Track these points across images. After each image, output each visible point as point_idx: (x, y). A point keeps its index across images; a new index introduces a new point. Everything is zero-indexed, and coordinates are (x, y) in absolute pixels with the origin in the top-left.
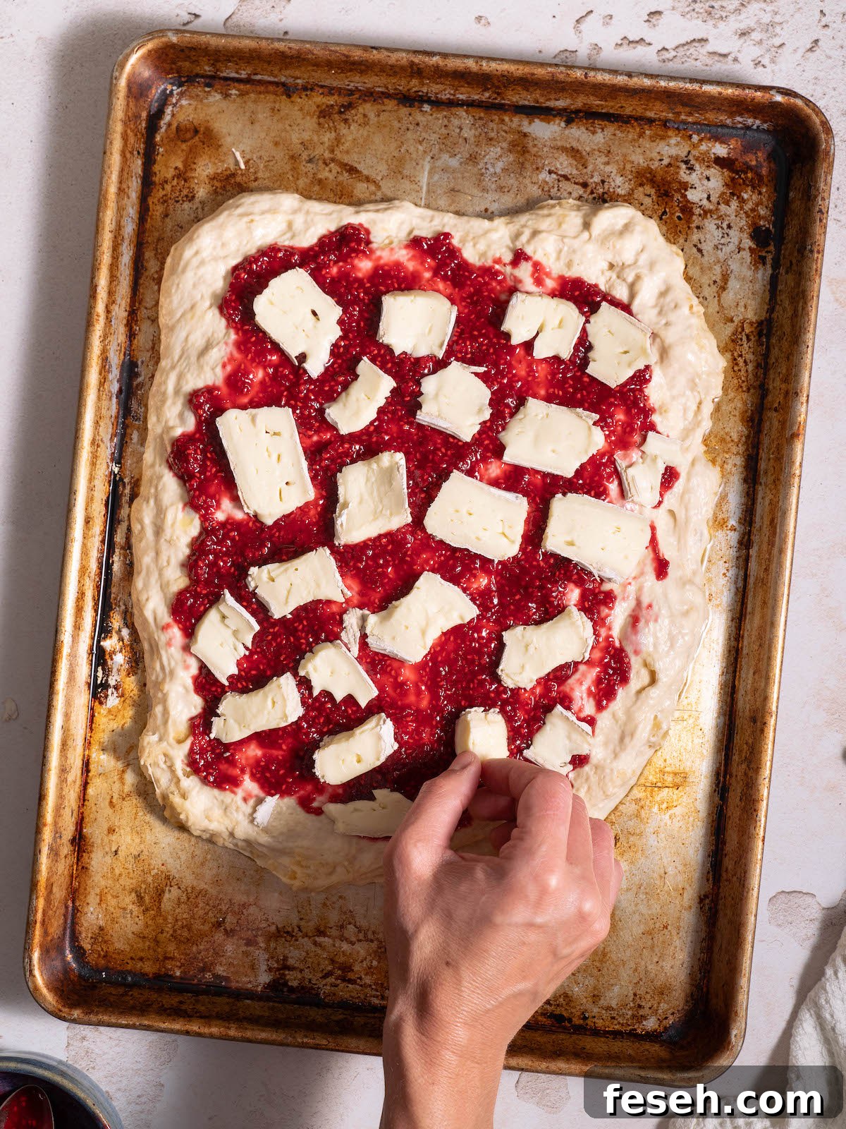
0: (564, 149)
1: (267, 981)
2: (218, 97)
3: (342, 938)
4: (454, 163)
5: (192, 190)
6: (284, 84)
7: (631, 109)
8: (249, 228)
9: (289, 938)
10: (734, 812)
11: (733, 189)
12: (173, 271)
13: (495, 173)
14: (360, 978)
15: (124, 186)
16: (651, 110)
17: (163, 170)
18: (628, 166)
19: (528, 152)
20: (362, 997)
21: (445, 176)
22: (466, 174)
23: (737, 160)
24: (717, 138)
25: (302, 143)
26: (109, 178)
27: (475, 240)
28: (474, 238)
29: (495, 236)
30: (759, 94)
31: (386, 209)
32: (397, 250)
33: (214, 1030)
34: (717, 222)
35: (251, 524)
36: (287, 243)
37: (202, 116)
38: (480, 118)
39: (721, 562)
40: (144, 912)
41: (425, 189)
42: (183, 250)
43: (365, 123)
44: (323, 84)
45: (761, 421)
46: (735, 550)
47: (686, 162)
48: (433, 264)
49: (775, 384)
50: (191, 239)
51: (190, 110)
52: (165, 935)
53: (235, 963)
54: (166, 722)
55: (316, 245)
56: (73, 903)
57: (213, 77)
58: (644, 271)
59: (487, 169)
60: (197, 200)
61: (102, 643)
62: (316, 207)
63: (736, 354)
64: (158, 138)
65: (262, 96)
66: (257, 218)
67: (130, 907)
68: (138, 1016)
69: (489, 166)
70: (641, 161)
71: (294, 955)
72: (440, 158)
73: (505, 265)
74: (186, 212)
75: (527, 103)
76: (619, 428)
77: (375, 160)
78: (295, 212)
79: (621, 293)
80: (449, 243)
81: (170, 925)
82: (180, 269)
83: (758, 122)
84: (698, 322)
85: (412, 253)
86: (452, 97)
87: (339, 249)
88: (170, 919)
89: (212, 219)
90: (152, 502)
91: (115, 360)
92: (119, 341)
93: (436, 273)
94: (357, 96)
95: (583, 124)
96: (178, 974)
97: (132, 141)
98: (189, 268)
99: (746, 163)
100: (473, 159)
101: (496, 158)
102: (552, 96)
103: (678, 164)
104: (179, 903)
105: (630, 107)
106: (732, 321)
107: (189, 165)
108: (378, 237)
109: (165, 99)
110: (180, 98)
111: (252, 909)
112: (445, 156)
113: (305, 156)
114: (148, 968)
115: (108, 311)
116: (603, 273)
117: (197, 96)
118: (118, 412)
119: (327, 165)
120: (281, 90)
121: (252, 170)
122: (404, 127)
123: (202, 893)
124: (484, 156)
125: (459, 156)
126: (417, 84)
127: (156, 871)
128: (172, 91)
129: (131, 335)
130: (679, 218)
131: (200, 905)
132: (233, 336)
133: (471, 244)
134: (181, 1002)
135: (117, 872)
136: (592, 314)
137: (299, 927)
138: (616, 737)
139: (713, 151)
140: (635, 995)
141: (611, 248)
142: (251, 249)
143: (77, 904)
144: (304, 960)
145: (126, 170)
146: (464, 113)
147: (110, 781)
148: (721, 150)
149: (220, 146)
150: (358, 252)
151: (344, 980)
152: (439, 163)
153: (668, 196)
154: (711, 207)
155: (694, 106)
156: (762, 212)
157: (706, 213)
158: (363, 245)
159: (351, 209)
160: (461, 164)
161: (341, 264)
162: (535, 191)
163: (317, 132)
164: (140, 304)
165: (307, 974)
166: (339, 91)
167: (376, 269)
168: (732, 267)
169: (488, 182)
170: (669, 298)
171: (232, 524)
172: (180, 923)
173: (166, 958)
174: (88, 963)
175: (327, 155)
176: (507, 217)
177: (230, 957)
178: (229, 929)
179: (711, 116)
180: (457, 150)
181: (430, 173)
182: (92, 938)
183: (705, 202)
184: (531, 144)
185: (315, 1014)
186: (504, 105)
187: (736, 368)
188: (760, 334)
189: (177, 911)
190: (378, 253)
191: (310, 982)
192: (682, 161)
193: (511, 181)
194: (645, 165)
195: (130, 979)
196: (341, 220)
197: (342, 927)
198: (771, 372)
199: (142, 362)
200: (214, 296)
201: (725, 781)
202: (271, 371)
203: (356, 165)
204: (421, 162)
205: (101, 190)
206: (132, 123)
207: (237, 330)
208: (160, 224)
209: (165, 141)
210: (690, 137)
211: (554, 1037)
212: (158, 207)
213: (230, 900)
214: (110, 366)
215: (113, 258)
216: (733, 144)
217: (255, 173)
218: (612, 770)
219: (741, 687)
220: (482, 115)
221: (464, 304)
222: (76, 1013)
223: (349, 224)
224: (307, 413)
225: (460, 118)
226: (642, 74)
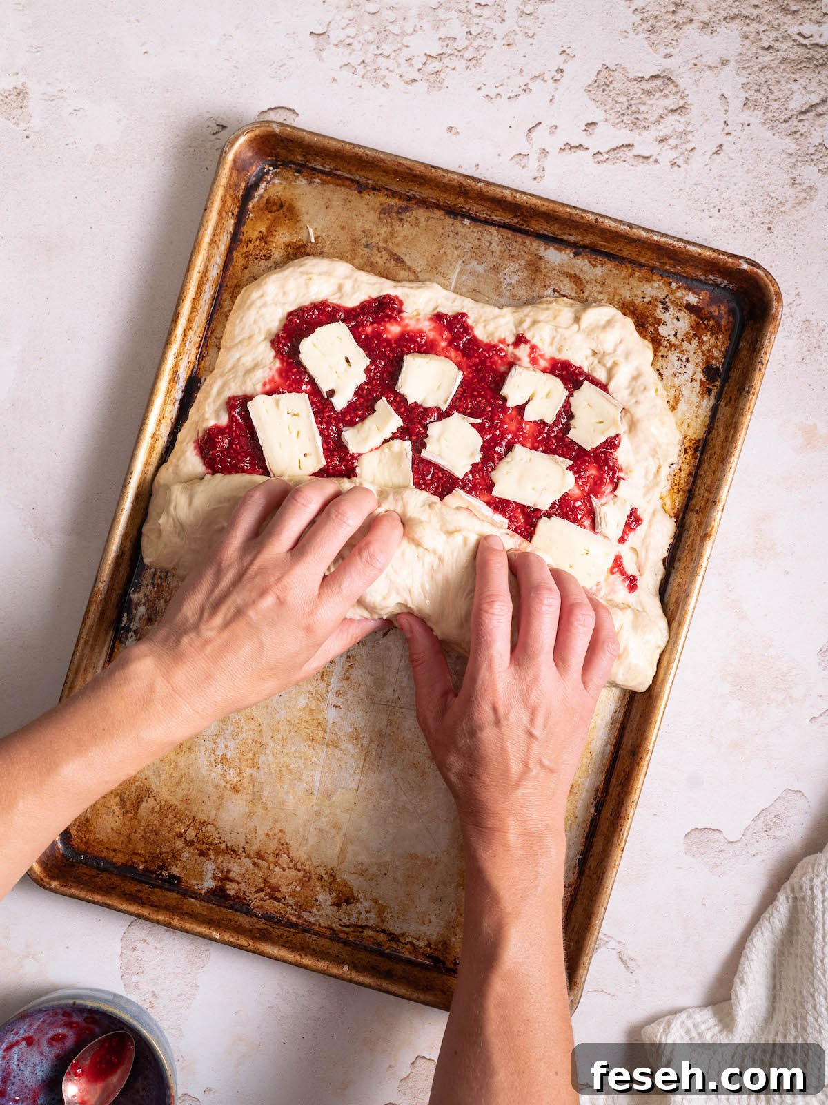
0: (568, 275)
1: (211, 887)
2: (304, 182)
3: (276, 864)
4: (480, 269)
5: (269, 251)
6: (357, 182)
7: (627, 253)
8: (307, 284)
9: (234, 856)
10: (604, 824)
11: (696, 331)
12: (240, 307)
13: (511, 284)
14: (285, 898)
15: (216, 238)
16: (643, 257)
17: (250, 232)
18: (617, 298)
19: (540, 271)
20: (283, 913)
21: (471, 278)
22: (488, 280)
23: (703, 308)
24: (690, 289)
25: (363, 231)
26: (206, 230)
27: (486, 322)
28: (485, 321)
29: (502, 321)
30: (730, 260)
31: (419, 287)
32: (422, 321)
33: (161, 917)
34: (678, 355)
36: (335, 302)
37: (288, 194)
38: (507, 238)
40: (124, 814)
41: (453, 285)
42: (252, 292)
43: (416, 224)
44: (388, 187)
45: (685, 519)
47: (663, 303)
48: (449, 336)
49: (701, 492)
50: (259, 285)
51: (280, 188)
52: (136, 834)
53: (188, 867)
55: (358, 307)
57: (303, 166)
58: (620, 359)
59: (505, 279)
60: (272, 260)
61: (131, 595)
62: (364, 277)
64: (251, 206)
65: (339, 188)
66: (314, 277)
67: (114, 807)
68: (103, 895)
69: (507, 277)
70: (628, 295)
71: (236, 870)
72: (470, 263)
73: (507, 345)
74: (262, 266)
75: (546, 233)
77: (418, 256)
78: (346, 278)
79: (601, 375)
80: (465, 322)
81: (142, 828)
82: (246, 307)
83: (726, 282)
85: (433, 325)
86: (488, 217)
87: (376, 313)
88: (143, 823)
89: (280, 272)
91: (183, 375)
92: (190, 360)
93: (450, 343)
94: (413, 202)
95: (588, 258)
96: (141, 867)
97: (229, 205)
98: (253, 306)
99: (710, 313)
100: (495, 269)
101: (513, 273)
102: (568, 231)
103: (656, 303)
104: (153, 811)
105: (626, 251)
107: (271, 231)
108: (409, 309)
109: (261, 176)
110: (274, 177)
111: (210, 827)
112: (474, 263)
113: (363, 242)
114: (119, 858)
115: (185, 335)
116: (587, 358)
117: (288, 178)
118: (178, 415)
119: (379, 252)
120: (354, 186)
121: (319, 245)
122: (446, 234)
123: (171, 807)
124: (505, 268)
125: (485, 264)
126: (462, 202)
127: (139, 783)
128: (268, 171)
129: (200, 357)
131: (169, 817)
132: (278, 365)
133: (483, 324)
134: (139, 891)
136: (575, 389)
137: (244, 848)
139: (686, 298)
141: (595, 339)
142: (306, 301)
144: (243, 876)
145: (220, 226)
146: (495, 231)
148: (692, 299)
149: (298, 221)
150: (390, 317)
151: (271, 897)
152: (468, 267)
153: (643, 327)
154: (676, 342)
155: (677, 260)
156: (716, 353)
157: (671, 346)
158: (395, 313)
159: (390, 283)
160: (485, 271)
161: (375, 325)
163: (377, 225)
164: (212, 333)
165: (243, 887)
166: (400, 195)
167: (402, 334)
168: (683, 393)
169: (504, 289)
170: (639, 382)
172: (150, 828)
173: (134, 853)
174: (72, 845)
175: (381, 244)
176: (514, 308)
177: (185, 862)
178: (188, 839)
179: (689, 270)
180: (484, 260)
181: (460, 273)
182: (78, 826)
183: (672, 337)
184: (543, 266)
185: (242, 919)
186: (528, 231)
188: (696, 450)
189: (150, 817)
190: (407, 321)
191: (244, 894)
192: (660, 302)
193: (522, 292)
194: (630, 299)
195: (102, 864)
196: (381, 290)
197: (278, 855)
198: (699, 481)
200: (269, 332)
201: (601, 798)
203: (402, 256)
204: (454, 264)
205: (197, 238)
206: (232, 190)
207: (282, 361)
208: (240, 273)
209: (255, 209)
210: (670, 283)
211: (429, 974)
212: (240, 260)
213: (194, 817)
214: (179, 378)
215: (197, 293)
216: (703, 295)
217: (322, 247)
219: (629, 726)
220: (509, 235)
221: (469, 370)
222: (55, 884)
223: (387, 294)
225: (492, 234)
226: (641, 227)
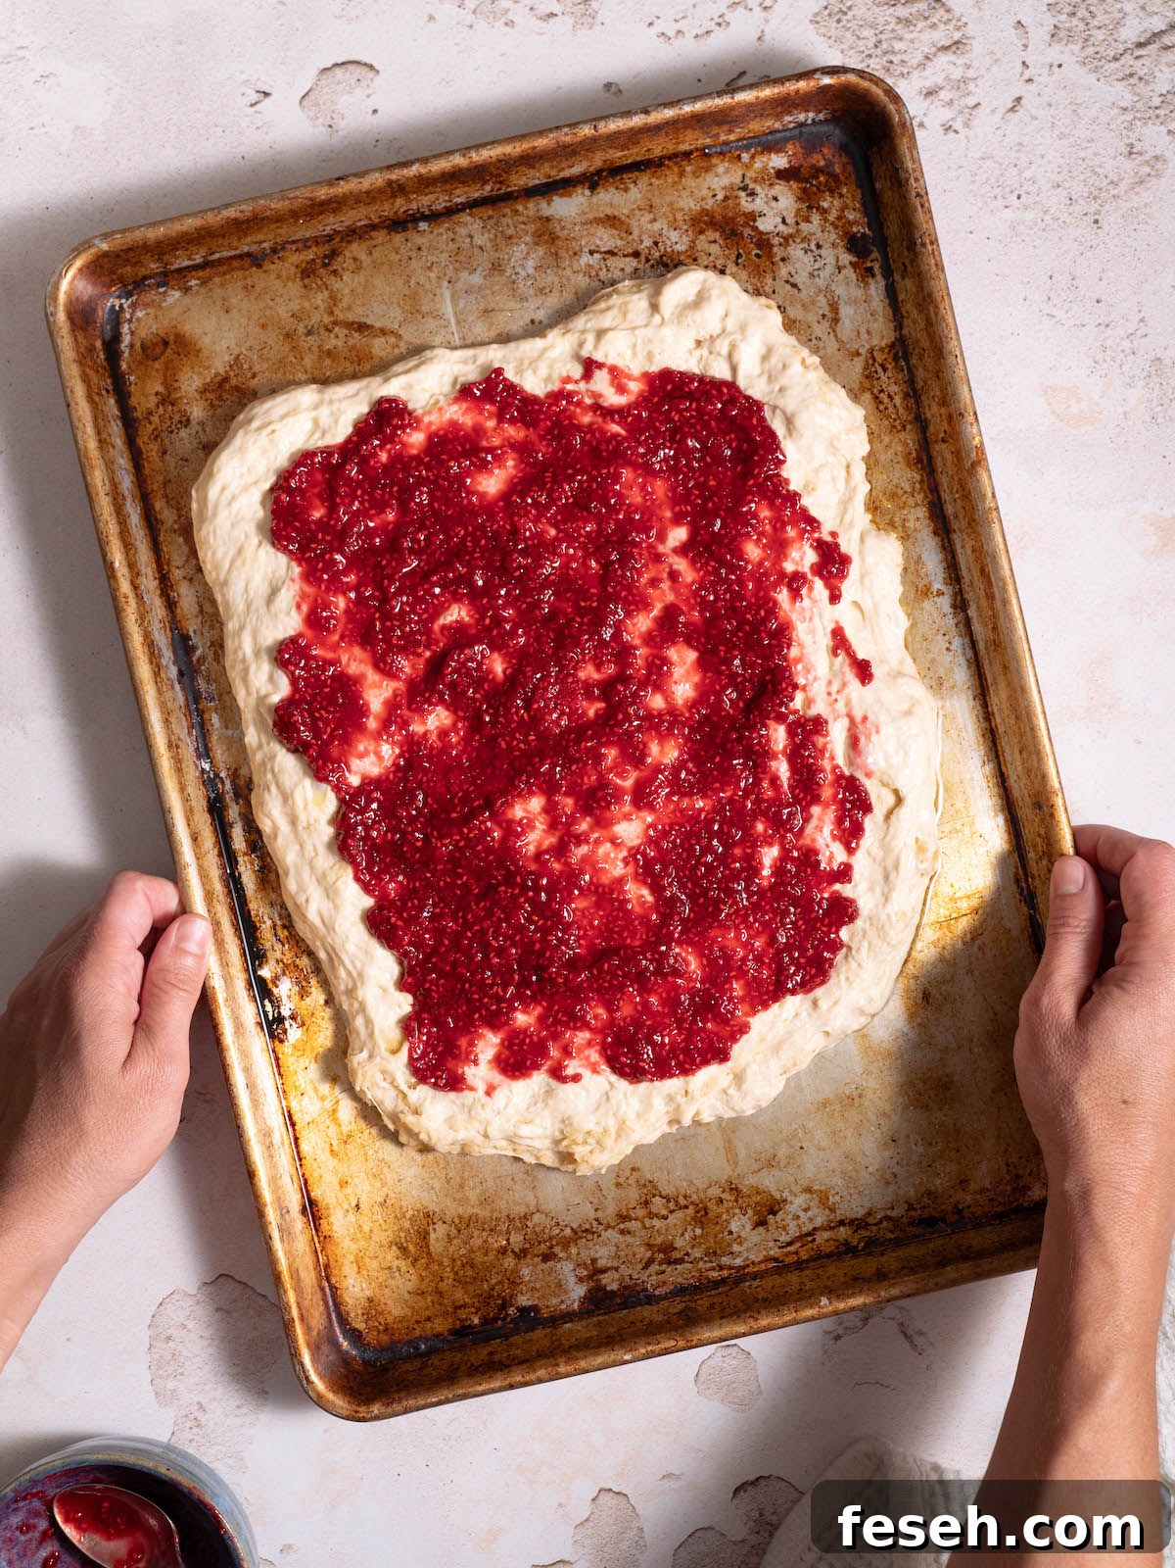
0: (598, 221)
1: (582, 1294)
2: (177, 294)
3: (651, 1216)
4: (477, 279)
5: (184, 414)
6: (249, 255)
7: (660, 148)
8: (271, 441)
9: (590, 1237)
11: (809, 200)
12: (202, 519)
13: (528, 276)
14: (687, 1254)
15: (104, 436)
16: (683, 142)
17: (143, 400)
18: (679, 216)
19: (558, 237)
20: (696, 1274)
21: (472, 298)
22: (496, 288)
23: (801, 166)
24: (771, 149)
25: (293, 316)
26: (84, 433)
27: (533, 366)
28: (530, 364)
29: (553, 354)
30: (802, 83)
31: (417, 366)
32: (446, 408)
34: (802, 246)
35: (391, 776)
36: (320, 444)
37: (166, 322)
38: (490, 217)
39: (940, 637)
40: (414, 1264)
41: (453, 321)
42: (206, 490)
43: (358, 267)
44: (294, 238)
45: (930, 458)
46: (951, 617)
47: (744, 188)
48: (493, 409)
49: (933, 411)
50: (211, 475)
51: (150, 320)
52: (445, 1282)
53: (538, 1286)
54: (371, 1035)
55: (353, 435)
56: (329, 1282)
57: (164, 274)
58: (737, 338)
59: (517, 274)
60: (193, 423)
61: (259, 973)
62: (337, 391)
63: (875, 391)
64: (124, 366)
65: (228, 277)
66: (277, 426)
67: (396, 1263)
69: (518, 270)
70: (692, 205)
71: (603, 1254)
72: (459, 279)
73: (576, 382)
74: (186, 441)
75: (537, 182)
76: (767, 527)
77: (384, 307)
78: (316, 407)
79: (721, 372)
80: (505, 379)
81: (448, 1269)
82: (210, 513)
83: (811, 115)
84: (817, 375)
85: (465, 405)
86: (448, 204)
87: (381, 431)
88: (446, 1262)
89: (228, 444)
90: (273, 788)
91: (163, 640)
92: (160, 617)
93: (501, 419)
94: (338, 240)
95: (611, 184)
96: (476, 1321)
97: (96, 380)
98: (220, 509)
99: (813, 167)
100: (497, 267)
101: (524, 258)
102: (565, 165)
103: (736, 193)
104: (450, 1239)
105: (658, 147)
106: (858, 354)
107: (170, 384)
108: (420, 402)
109: (116, 316)
110: (134, 311)
111: (536, 1218)
112: (464, 275)
113: (301, 330)
114: (441, 1326)
115: (135, 587)
117: (153, 301)
118: (187, 699)
119: (330, 331)
120: (247, 262)
121: (245, 366)
122: (405, 258)
123: (470, 1220)
124: (509, 260)
125: (480, 269)
126: (403, 202)
127: (411, 1212)
128: (121, 306)
129: (171, 605)
130: (757, 255)
131: (475, 1234)
132: (297, 570)
133: (530, 372)
134: (491, 1353)
135: (366, 1228)
137: (597, 1220)
138: (879, 877)
139: (771, 165)
140: (1007, 1165)
141: (691, 323)
142: (282, 464)
143: (333, 1281)
144: (617, 1256)
145: (100, 416)
146: (469, 218)
147: (322, 1127)
148: (779, 161)
149: (199, 351)
150: (403, 427)
151: (669, 1263)
152: (459, 286)
153: (736, 235)
154: (791, 231)
155: (731, 121)
156: (851, 216)
157: (787, 240)
158: (406, 417)
160: (485, 277)
161: (388, 446)
162: (582, 281)
163: (306, 297)
164: (168, 565)
165: (625, 1271)
166: (317, 241)
167: (430, 437)
168: (837, 293)
169: (524, 287)
170: (774, 360)
171: (370, 784)
172: (459, 1263)
173: (457, 1308)
174: (368, 1344)
175: (327, 319)
176: (560, 326)
177: (530, 1281)
178: (517, 1250)
179: (755, 126)
180: (475, 264)
181: (453, 300)
182: (363, 1314)
183: (781, 228)
184: (558, 228)
185: (648, 1313)
186: (512, 192)
187: (881, 407)
188: (896, 359)
189: (451, 1250)
190: (426, 420)
191: (631, 1278)
192: (739, 189)
193: (550, 278)
194: (698, 207)
195: (423, 1347)
196: (370, 397)
197: (646, 1203)
198: (923, 398)
199: (195, 632)
200: (260, 527)
201: (1028, 886)
202: (352, 595)
203: (363, 320)
204: (438, 291)
206: (88, 359)
207: (299, 561)
208: (161, 464)
209: (133, 367)
210: (739, 157)
211: (931, 1245)
212: (151, 446)
213: (508, 1216)
214: (160, 650)
215: (120, 523)
216: (790, 149)
217: (251, 368)
218: (888, 916)
219: (1010, 773)
220: (490, 212)
221: (544, 443)
222: (376, 1409)
223: (381, 398)
224: (408, 629)
225: (466, 224)
